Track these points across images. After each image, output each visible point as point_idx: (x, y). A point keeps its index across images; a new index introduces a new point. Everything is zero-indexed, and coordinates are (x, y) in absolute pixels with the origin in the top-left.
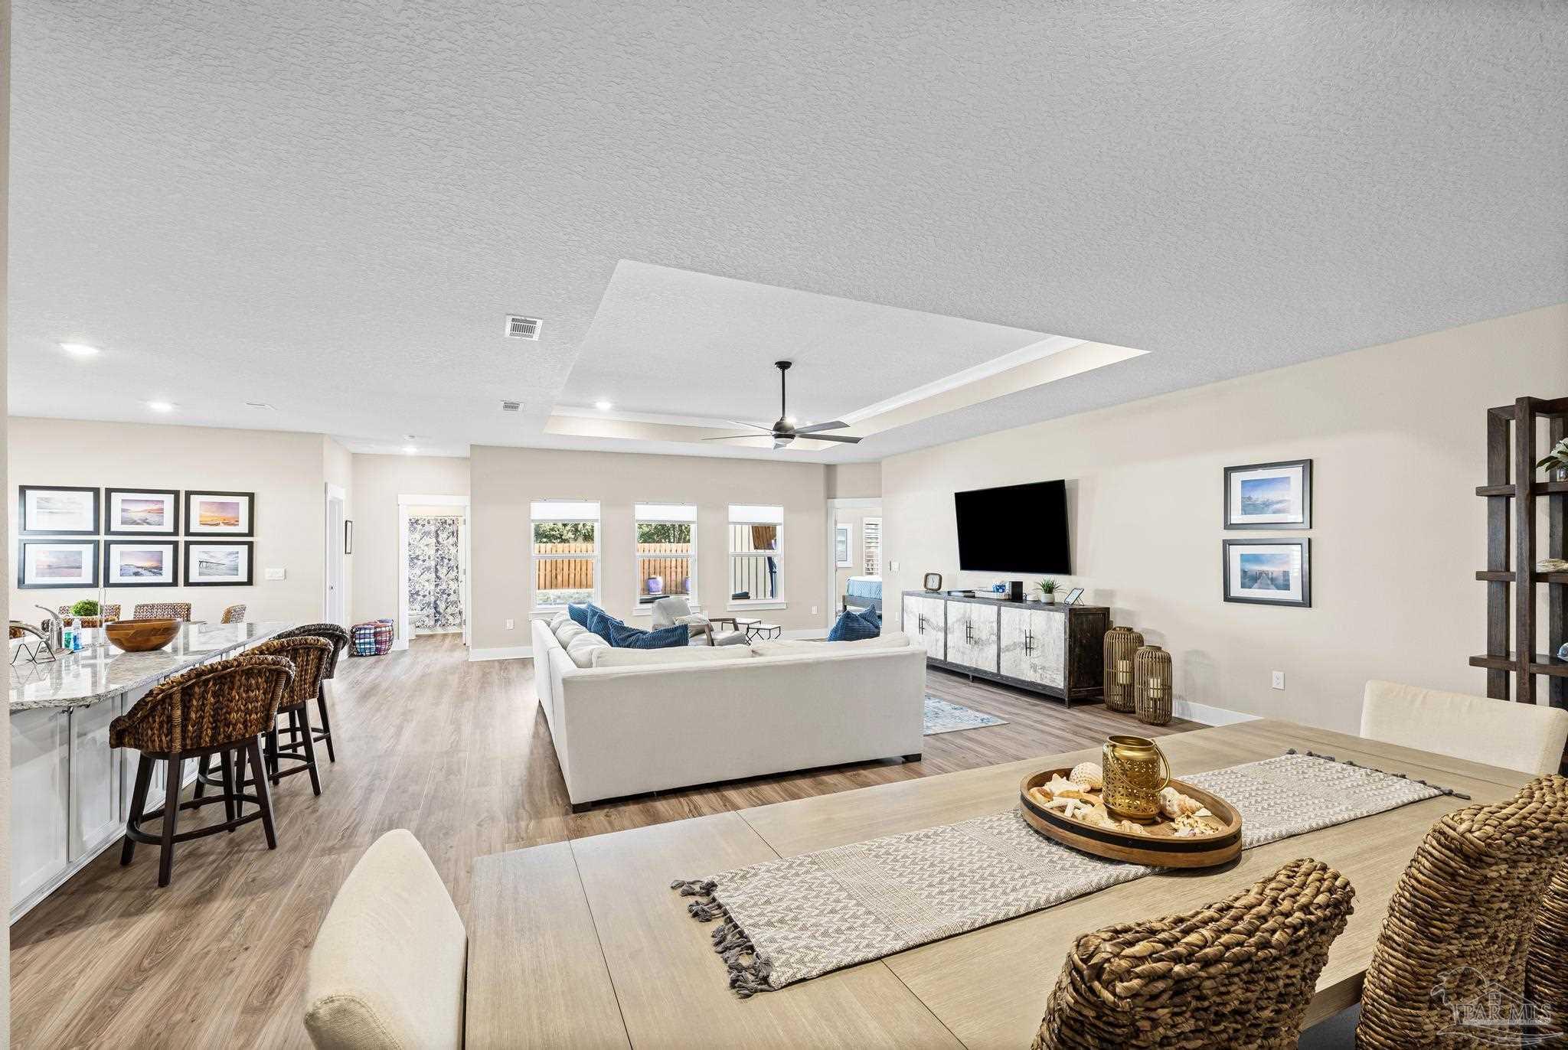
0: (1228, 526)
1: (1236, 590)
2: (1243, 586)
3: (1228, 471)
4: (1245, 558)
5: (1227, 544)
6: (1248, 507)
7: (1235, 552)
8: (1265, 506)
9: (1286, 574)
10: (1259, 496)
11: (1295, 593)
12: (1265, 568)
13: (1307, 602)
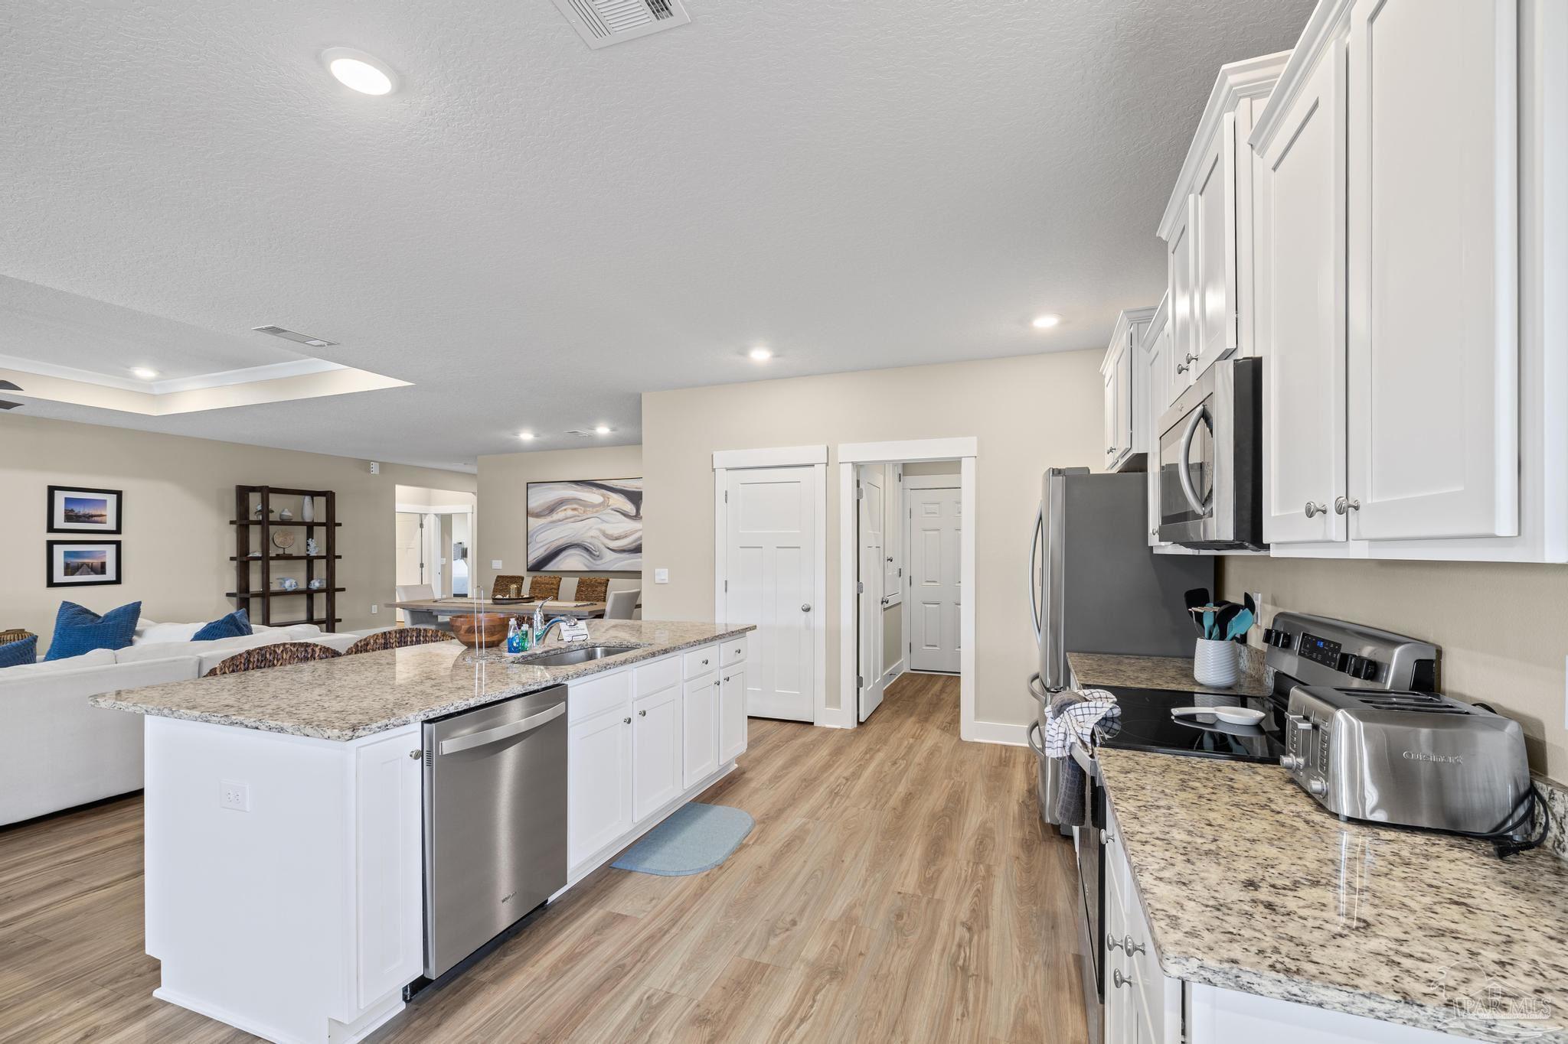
0: (51, 529)
1: (59, 576)
2: (66, 574)
3: (52, 490)
4: (67, 554)
5: (50, 544)
6: (70, 517)
7: (59, 551)
8: (88, 518)
9: (103, 565)
10: (81, 510)
11: (110, 575)
12: (86, 561)
13: (118, 581)
